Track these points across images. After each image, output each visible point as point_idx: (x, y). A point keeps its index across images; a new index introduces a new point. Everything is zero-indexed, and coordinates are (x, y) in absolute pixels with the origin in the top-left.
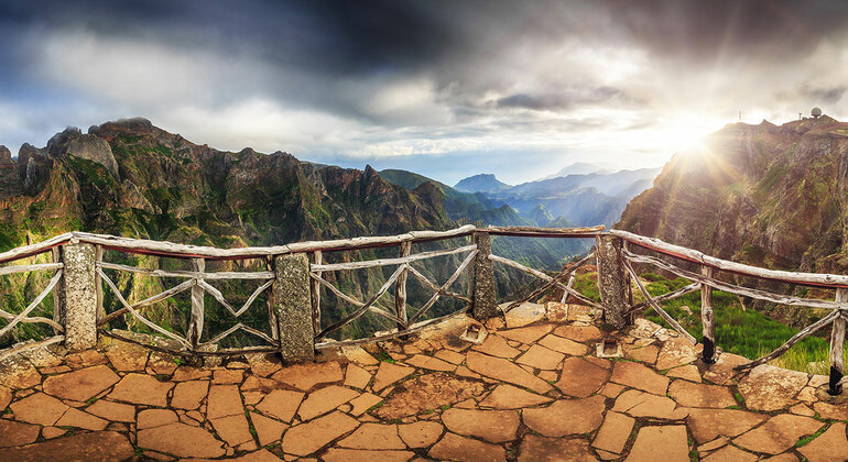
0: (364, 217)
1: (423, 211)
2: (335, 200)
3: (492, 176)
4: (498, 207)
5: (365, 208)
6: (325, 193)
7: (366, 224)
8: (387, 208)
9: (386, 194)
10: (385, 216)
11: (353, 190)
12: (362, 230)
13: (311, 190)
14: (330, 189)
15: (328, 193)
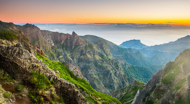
0: (72, 55)
1: (99, 53)
2: (58, 48)
3: (139, 41)
4: (134, 52)
5: (72, 51)
6: (53, 45)
7: (73, 58)
8: (82, 51)
9: (82, 45)
10: (81, 55)
11: (67, 43)
12: (71, 61)
13: (45, 43)
14: (56, 42)
15: (55, 44)
